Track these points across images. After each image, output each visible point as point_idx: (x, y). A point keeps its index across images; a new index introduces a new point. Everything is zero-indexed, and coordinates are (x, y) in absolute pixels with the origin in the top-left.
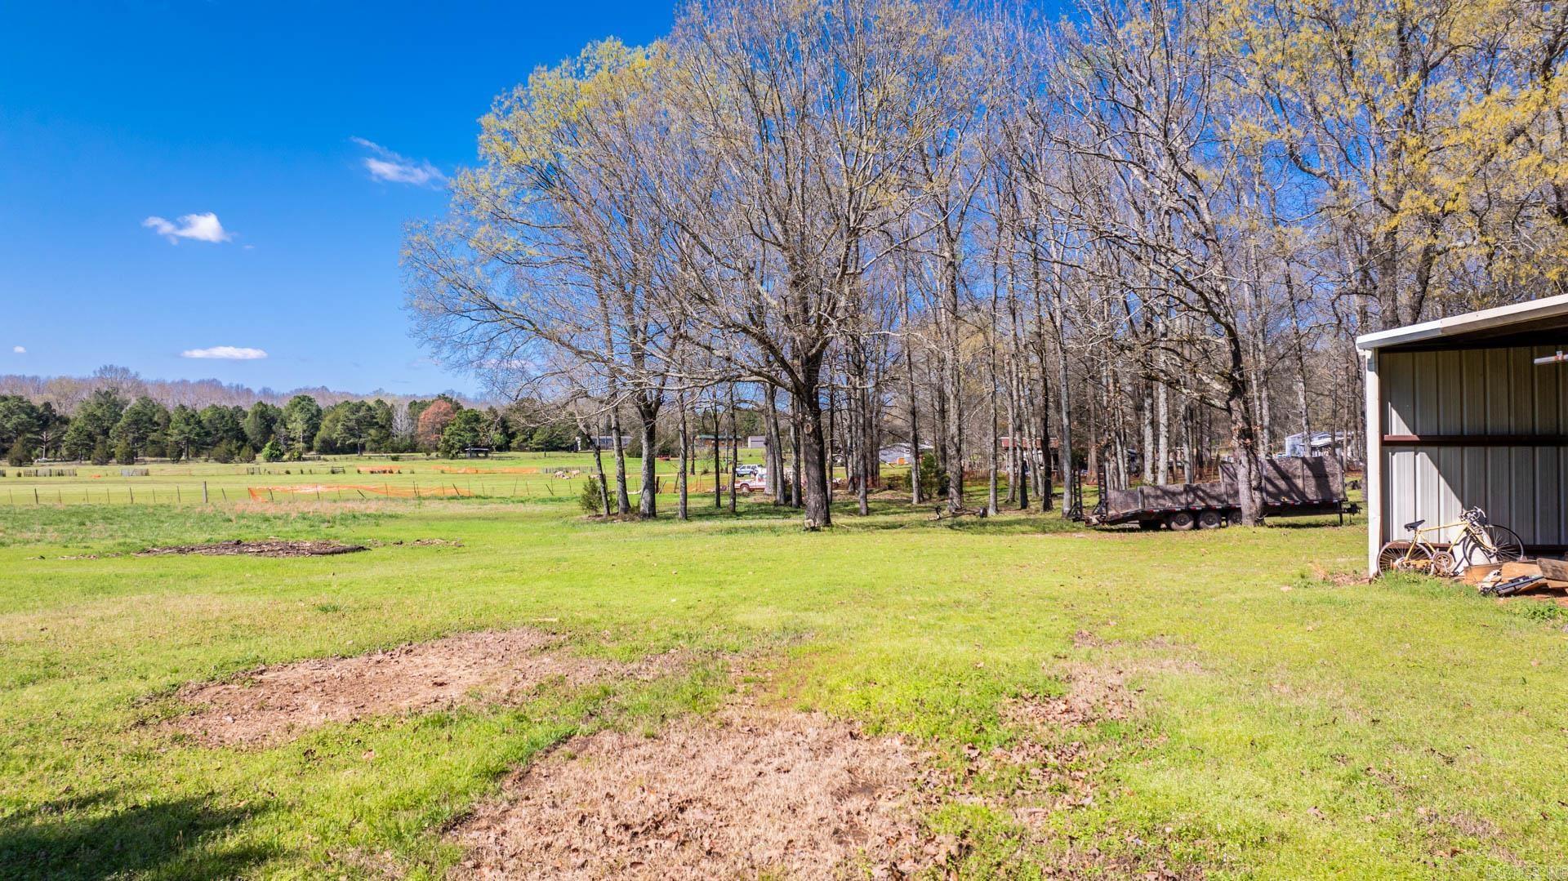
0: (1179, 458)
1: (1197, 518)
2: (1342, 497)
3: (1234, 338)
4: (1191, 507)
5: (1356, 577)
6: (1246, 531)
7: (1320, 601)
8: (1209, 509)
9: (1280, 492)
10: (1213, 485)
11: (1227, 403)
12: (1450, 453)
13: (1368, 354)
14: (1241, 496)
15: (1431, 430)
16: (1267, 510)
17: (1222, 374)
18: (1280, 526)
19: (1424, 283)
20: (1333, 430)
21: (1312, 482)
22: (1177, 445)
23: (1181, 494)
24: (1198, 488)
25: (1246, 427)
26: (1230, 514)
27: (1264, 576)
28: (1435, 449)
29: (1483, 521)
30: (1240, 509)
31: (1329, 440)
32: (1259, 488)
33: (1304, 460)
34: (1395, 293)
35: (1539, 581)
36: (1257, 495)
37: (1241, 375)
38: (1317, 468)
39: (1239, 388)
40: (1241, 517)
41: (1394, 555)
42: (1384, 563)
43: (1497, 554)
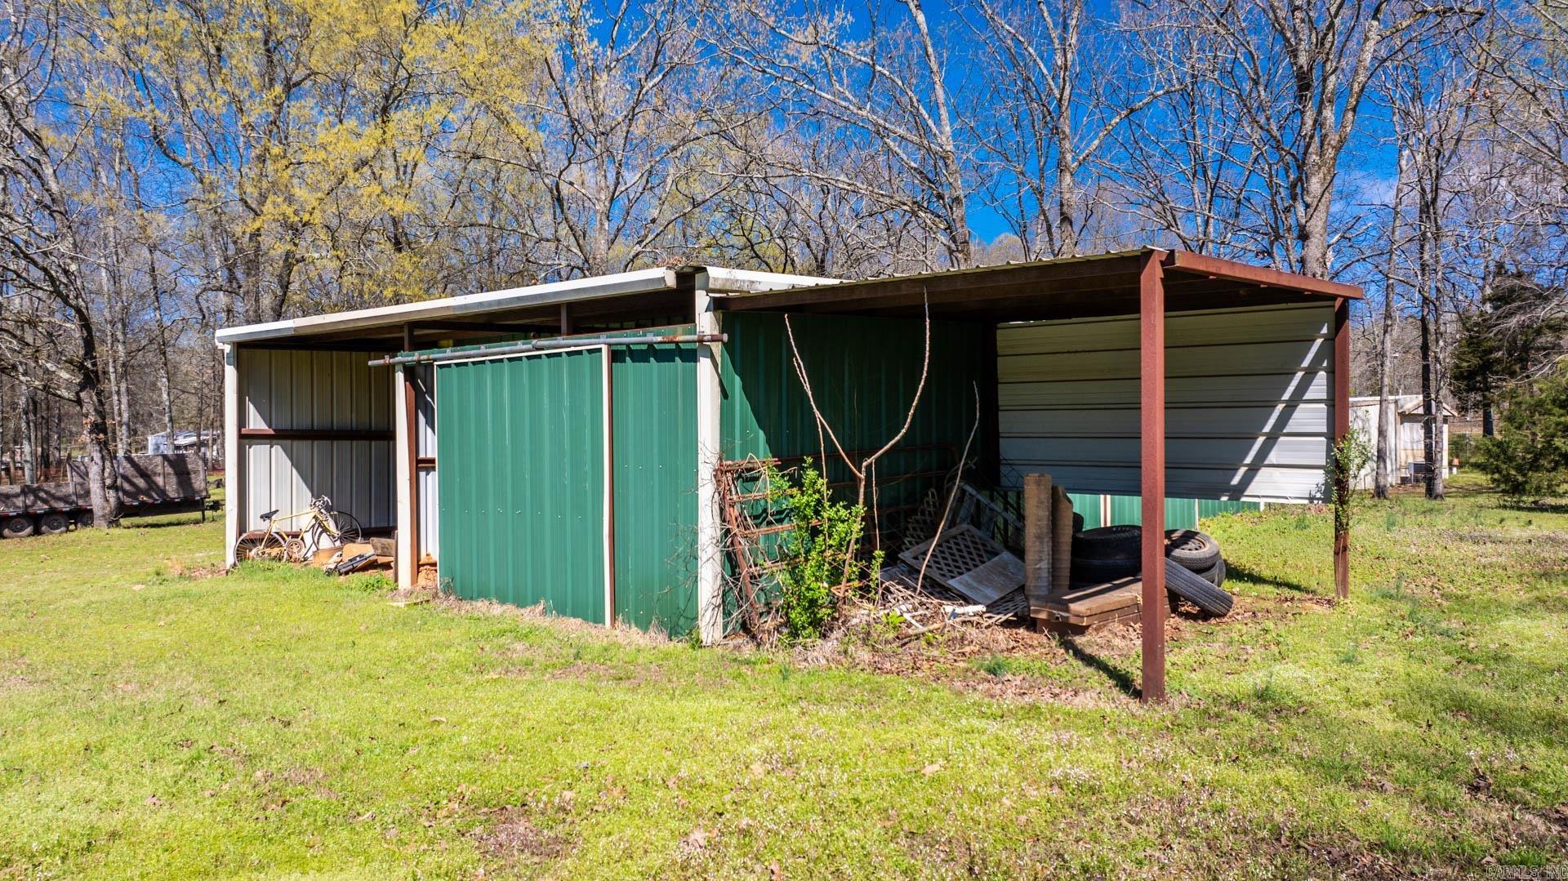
0: (18, 458)
1: (37, 523)
2: (204, 494)
3: (86, 324)
4: (31, 510)
5: (214, 570)
6: (97, 533)
7: (176, 596)
8: (53, 512)
9: (139, 491)
10: (58, 485)
11: (77, 394)
12: (302, 446)
13: (227, 348)
14: (92, 496)
15: (285, 425)
16: (123, 511)
17: (71, 362)
18: (138, 526)
19: (285, 287)
20: (199, 429)
21: (173, 480)
22: (16, 443)
23: (17, 496)
24: (39, 489)
25: (99, 421)
26: (80, 516)
27: (114, 577)
28: (289, 442)
29: (329, 509)
30: (91, 511)
31: (194, 439)
32: (114, 487)
33: (165, 457)
34: (257, 293)
35: (372, 558)
36: (111, 494)
37: (94, 364)
38: (178, 465)
39: (91, 379)
40: (92, 519)
41: (250, 545)
42: (241, 554)
43: (340, 538)
